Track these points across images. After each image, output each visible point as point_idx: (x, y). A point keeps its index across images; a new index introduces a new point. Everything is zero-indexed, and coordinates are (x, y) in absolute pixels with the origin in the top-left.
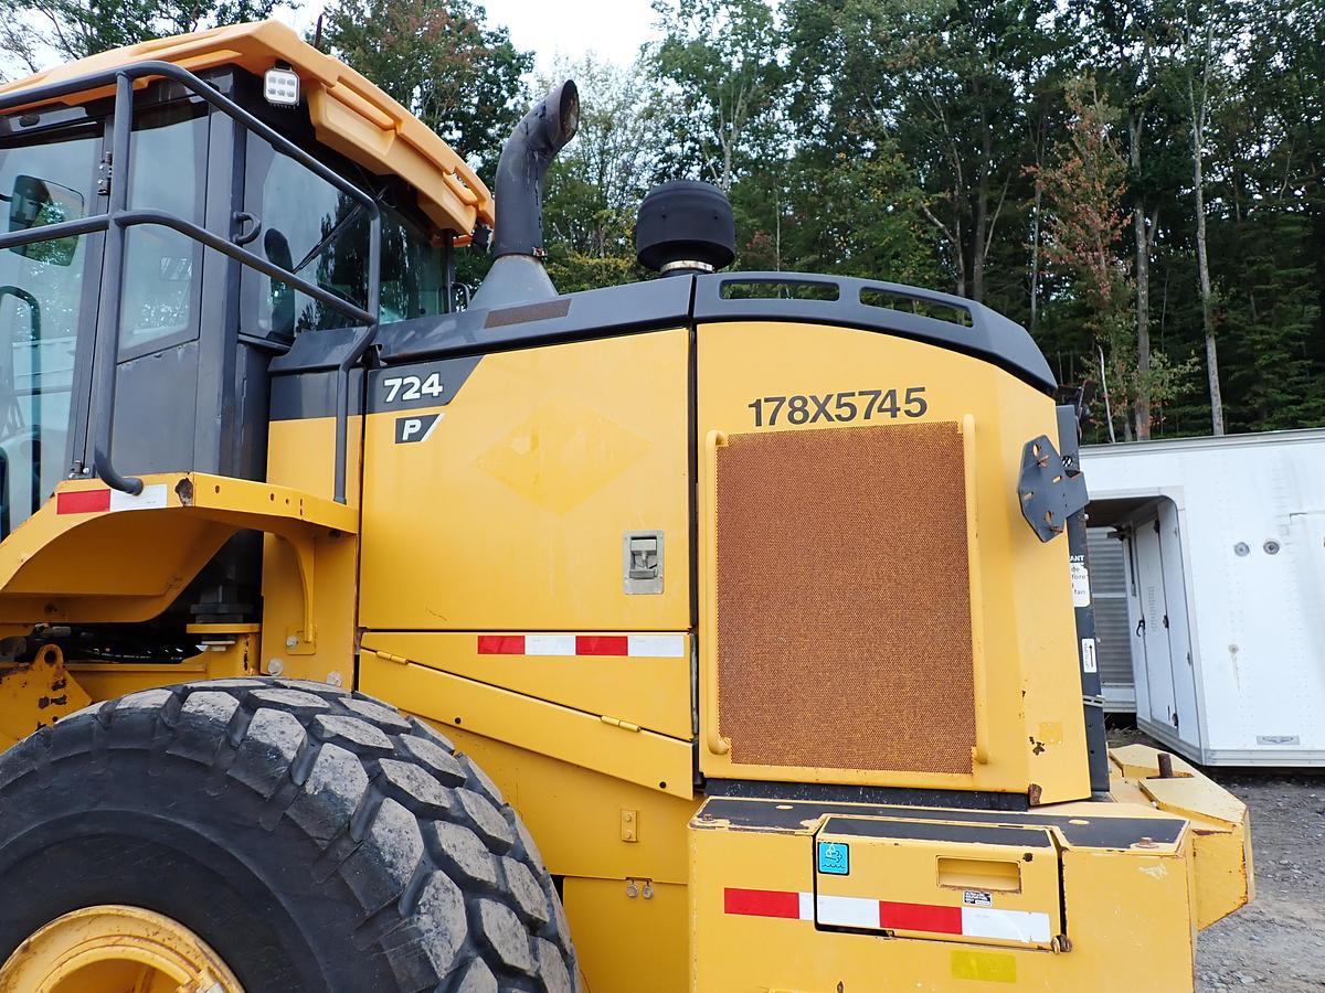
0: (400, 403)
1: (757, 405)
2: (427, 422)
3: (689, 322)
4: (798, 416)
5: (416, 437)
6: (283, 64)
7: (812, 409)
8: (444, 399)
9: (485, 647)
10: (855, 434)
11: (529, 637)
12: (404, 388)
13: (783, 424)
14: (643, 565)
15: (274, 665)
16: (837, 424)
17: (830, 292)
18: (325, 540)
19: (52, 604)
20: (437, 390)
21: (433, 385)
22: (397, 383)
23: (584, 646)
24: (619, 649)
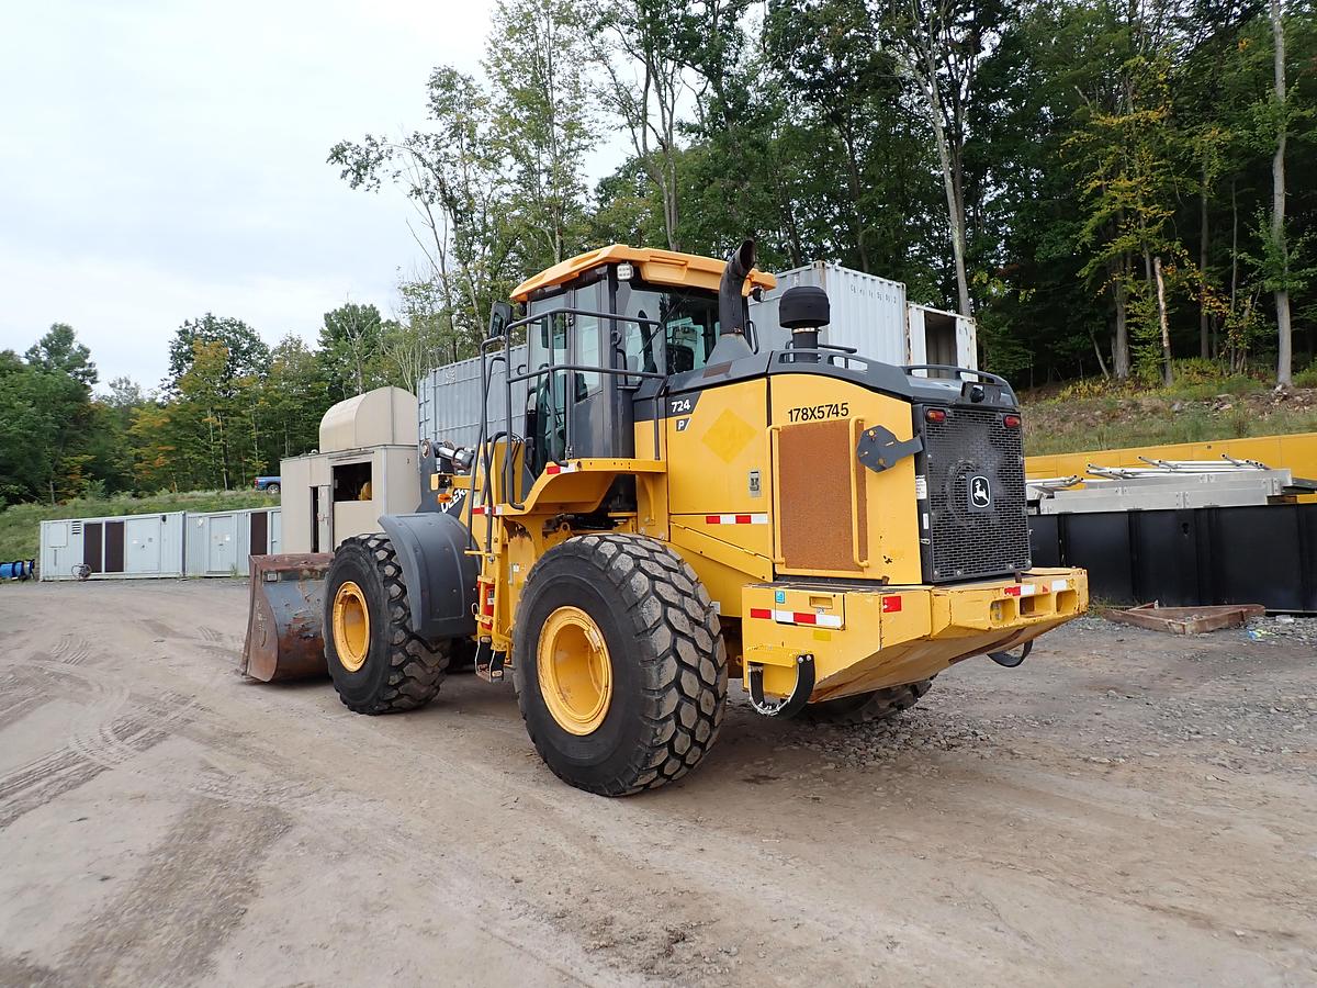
0: (677, 413)
1: (791, 412)
2: (686, 421)
4: (805, 417)
5: (683, 428)
6: (624, 262)
7: (809, 413)
8: (690, 411)
10: (824, 424)
11: (721, 516)
12: (678, 406)
13: (800, 421)
14: (755, 485)
15: (642, 530)
16: (818, 420)
18: (655, 477)
19: (562, 506)
20: (688, 407)
22: (676, 404)
23: (738, 520)
24: (749, 520)
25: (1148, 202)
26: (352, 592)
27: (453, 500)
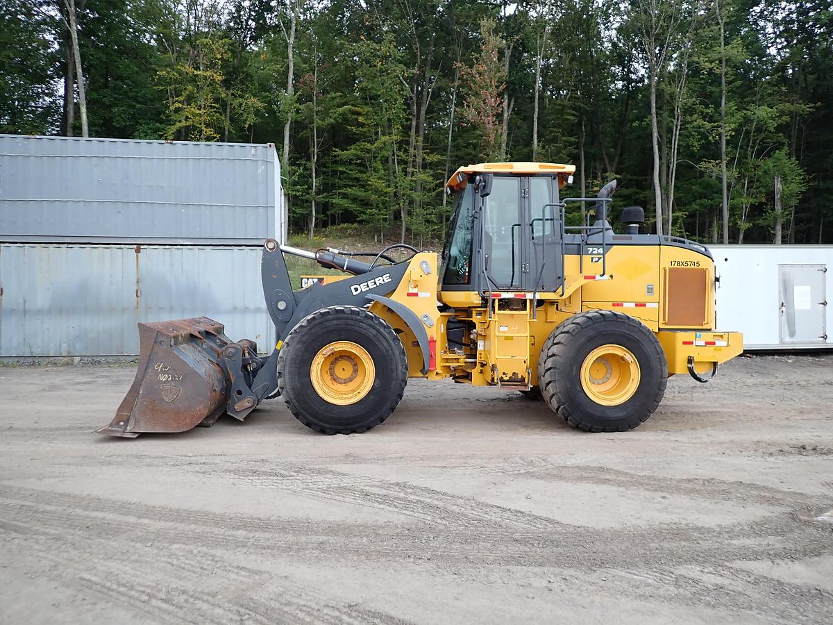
0: (592, 254)
1: (671, 262)
2: (599, 258)
3: (660, 245)
5: (597, 262)
8: (604, 254)
9: (613, 305)
10: (688, 269)
11: (624, 303)
14: (650, 291)
16: (685, 267)
17: (684, 242)
21: (601, 251)
22: (591, 249)
23: (637, 305)
24: (645, 305)
25: (207, 126)
26: (344, 349)
27: (368, 286)
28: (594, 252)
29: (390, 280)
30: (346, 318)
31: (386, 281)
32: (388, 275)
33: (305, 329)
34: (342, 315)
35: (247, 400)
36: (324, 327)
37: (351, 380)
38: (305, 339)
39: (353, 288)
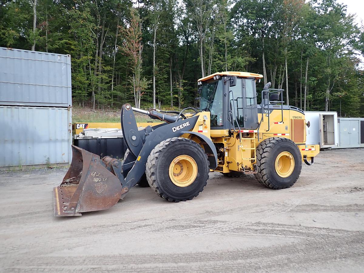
0: (266, 113)
3: (289, 110)
7: (296, 117)
9: (274, 135)
10: (298, 119)
12: (266, 112)
13: (294, 118)
14: (287, 128)
17: (296, 109)
21: (269, 112)
22: (266, 111)
23: (282, 135)
24: (285, 135)
26: (184, 159)
27: (180, 128)
28: (267, 112)
29: (189, 124)
30: (184, 144)
31: (188, 125)
32: (188, 122)
33: (166, 150)
34: (182, 142)
35: (125, 188)
36: (175, 148)
37: (180, 174)
38: (166, 155)
39: (173, 128)
